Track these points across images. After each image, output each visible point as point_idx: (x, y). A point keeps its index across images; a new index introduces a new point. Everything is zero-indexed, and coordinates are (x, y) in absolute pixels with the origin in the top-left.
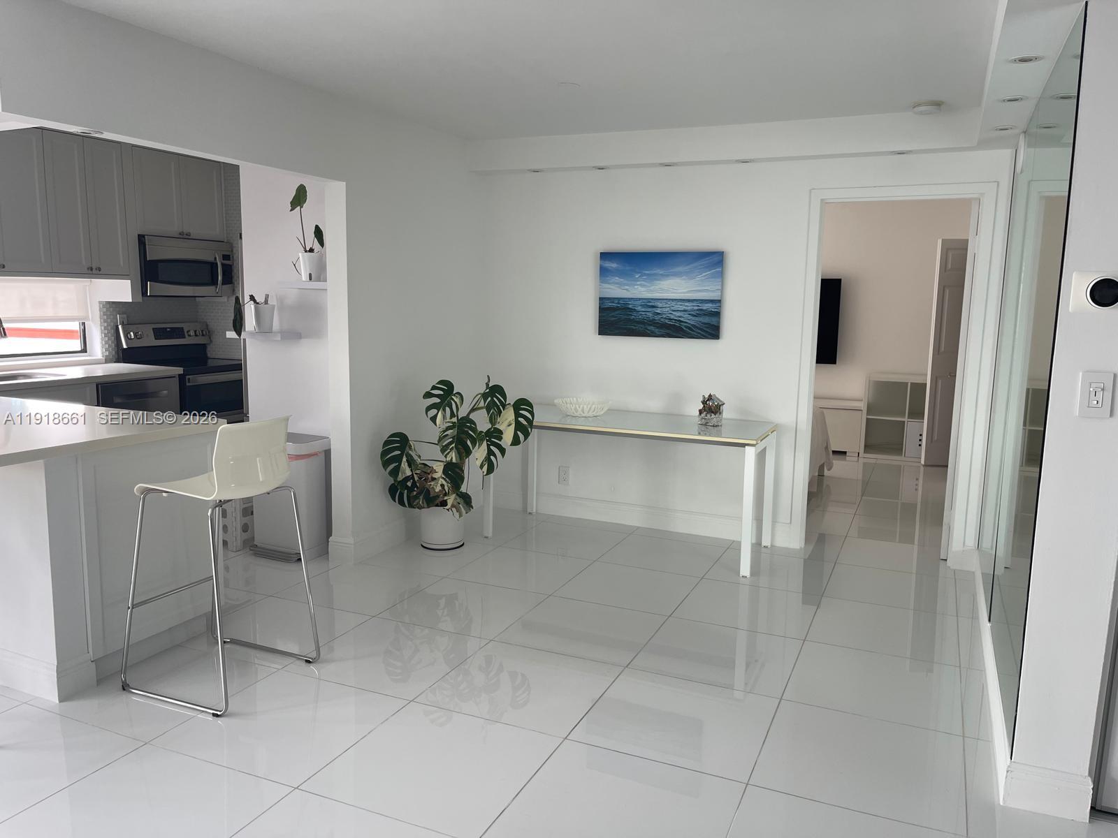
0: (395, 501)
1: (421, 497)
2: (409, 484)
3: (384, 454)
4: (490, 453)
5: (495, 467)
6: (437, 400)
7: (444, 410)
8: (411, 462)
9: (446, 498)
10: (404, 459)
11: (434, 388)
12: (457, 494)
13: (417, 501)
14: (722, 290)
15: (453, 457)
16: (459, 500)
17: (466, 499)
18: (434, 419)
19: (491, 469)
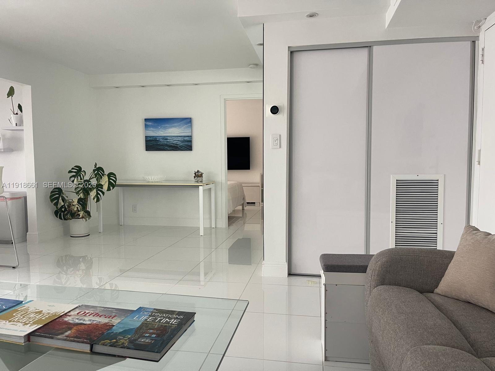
0: (57, 217)
1: (69, 214)
2: (63, 209)
3: (51, 197)
4: (98, 194)
5: (100, 199)
6: (75, 174)
7: (78, 178)
8: (63, 200)
9: (79, 213)
10: (61, 198)
11: (73, 169)
12: (84, 211)
13: (67, 216)
14: (192, 132)
15: (82, 195)
16: (85, 214)
17: (88, 213)
18: (73, 181)
19: (98, 200)
